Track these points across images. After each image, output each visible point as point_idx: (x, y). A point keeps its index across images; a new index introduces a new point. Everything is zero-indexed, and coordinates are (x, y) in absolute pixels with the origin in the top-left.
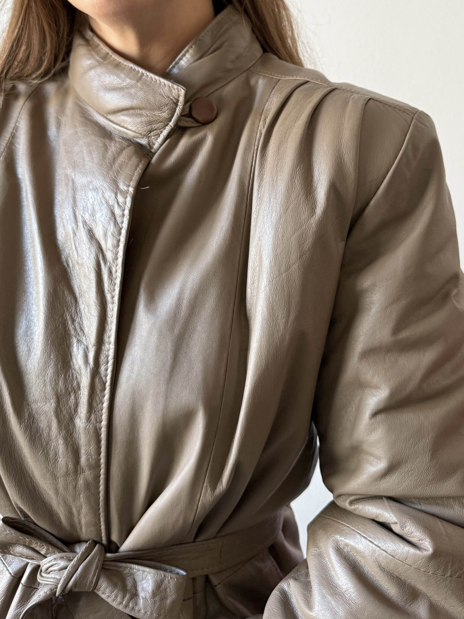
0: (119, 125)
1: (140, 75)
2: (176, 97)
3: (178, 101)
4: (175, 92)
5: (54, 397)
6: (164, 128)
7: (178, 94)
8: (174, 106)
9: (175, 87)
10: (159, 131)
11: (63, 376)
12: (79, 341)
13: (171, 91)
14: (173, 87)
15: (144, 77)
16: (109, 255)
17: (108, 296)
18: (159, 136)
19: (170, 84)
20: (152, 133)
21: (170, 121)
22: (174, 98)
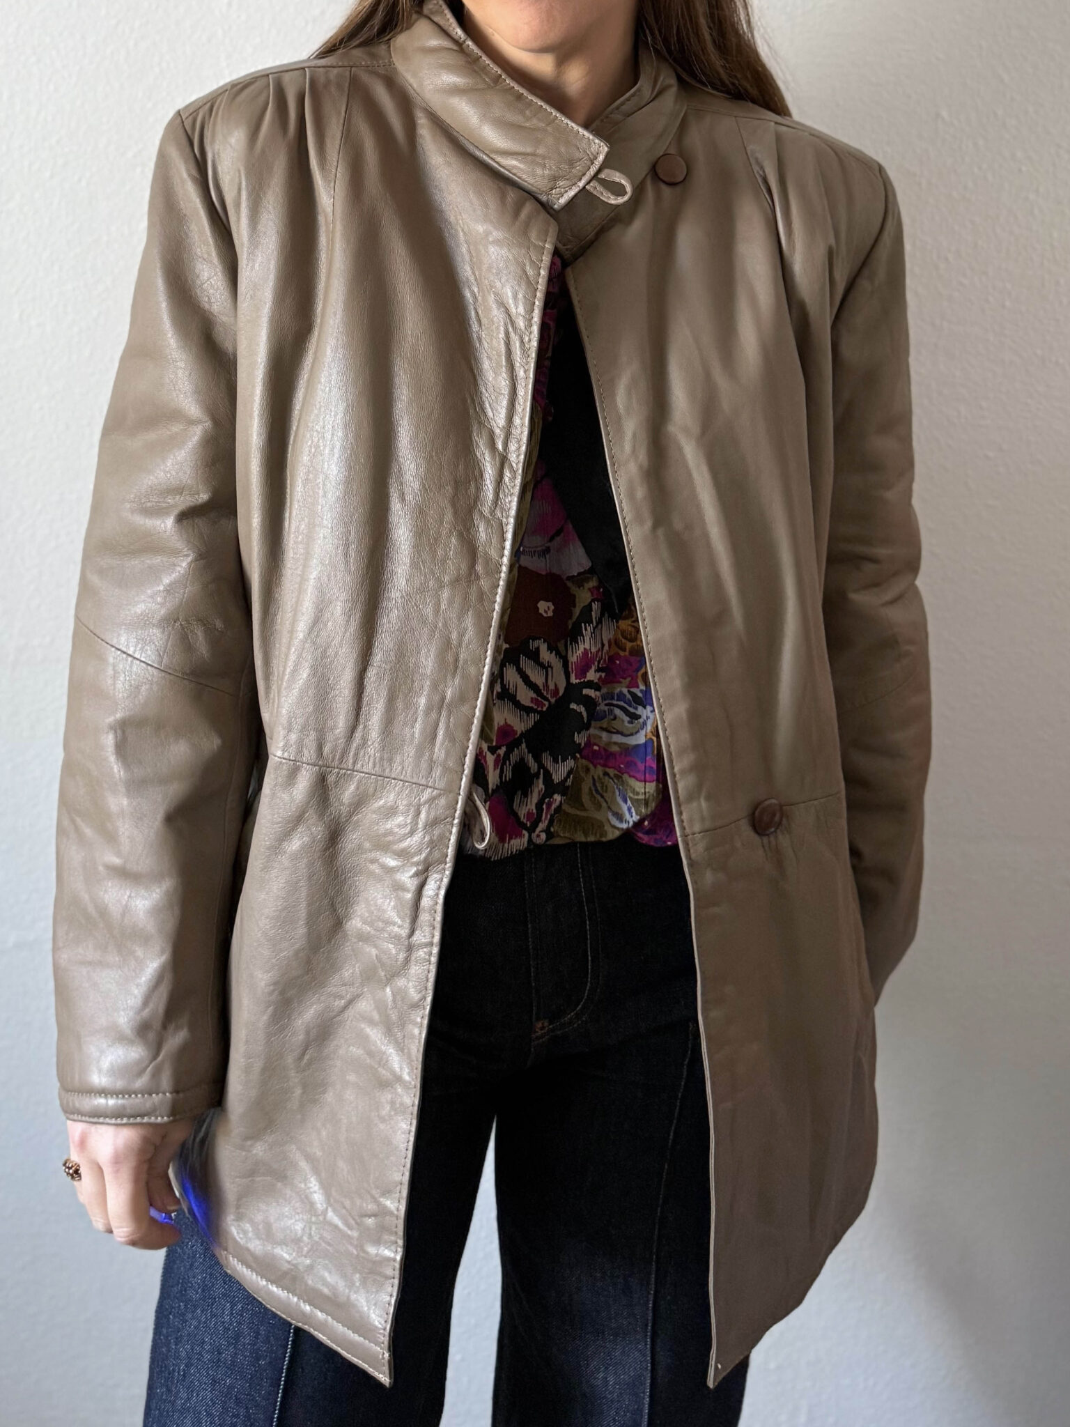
0: (508, 170)
1: (552, 117)
2: (595, 153)
3: (596, 158)
4: (594, 148)
5: (452, 483)
6: (570, 187)
7: (598, 150)
8: (589, 163)
9: (597, 141)
10: (562, 190)
11: (463, 460)
12: (480, 423)
13: (590, 144)
14: (593, 140)
15: (557, 121)
16: (521, 323)
17: (521, 373)
18: (562, 196)
19: (591, 137)
20: (554, 190)
21: (580, 180)
22: (591, 153)
